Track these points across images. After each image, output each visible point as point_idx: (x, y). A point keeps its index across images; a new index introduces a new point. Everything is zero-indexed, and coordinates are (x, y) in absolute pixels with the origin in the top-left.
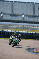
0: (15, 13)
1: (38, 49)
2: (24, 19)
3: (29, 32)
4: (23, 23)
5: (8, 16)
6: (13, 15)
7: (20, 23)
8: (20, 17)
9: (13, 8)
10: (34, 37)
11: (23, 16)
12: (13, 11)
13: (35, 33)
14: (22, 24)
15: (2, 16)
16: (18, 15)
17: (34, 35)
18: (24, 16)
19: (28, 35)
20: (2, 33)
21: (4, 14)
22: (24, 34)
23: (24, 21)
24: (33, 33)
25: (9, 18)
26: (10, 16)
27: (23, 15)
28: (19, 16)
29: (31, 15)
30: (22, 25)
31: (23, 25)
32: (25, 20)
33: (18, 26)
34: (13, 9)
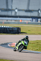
1: (12, 44)
3: (2, 26)
10: (8, 31)
13: (9, 27)
17: (8, 29)
19: (2, 29)
24: (7, 27)
29: (4, 9)
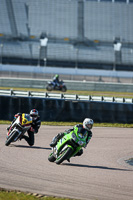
0: (89, 35)
2: (120, 56)
4: (117, 69)
5: (66, 46)
6: (82, 43)
7: (107, 69)
8: (108, 48)
9: (81, 18)
11: (118, 47)
12: (81, 28)
14: (114, 73)
15: (46, 48)
16: (101, 43)
18: (122, 47)
20: (44, 105)
21: (52, 40)
22: (121, 109)
23: (119, 63)
25: (70, 52)
26: (72, 47)
27: (116, 43)
28: (102, 48)
30: (113, 77)
31: (118, 78)
32: (123, 59)
33: (100, 80)
34: (83, 23)
